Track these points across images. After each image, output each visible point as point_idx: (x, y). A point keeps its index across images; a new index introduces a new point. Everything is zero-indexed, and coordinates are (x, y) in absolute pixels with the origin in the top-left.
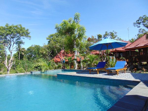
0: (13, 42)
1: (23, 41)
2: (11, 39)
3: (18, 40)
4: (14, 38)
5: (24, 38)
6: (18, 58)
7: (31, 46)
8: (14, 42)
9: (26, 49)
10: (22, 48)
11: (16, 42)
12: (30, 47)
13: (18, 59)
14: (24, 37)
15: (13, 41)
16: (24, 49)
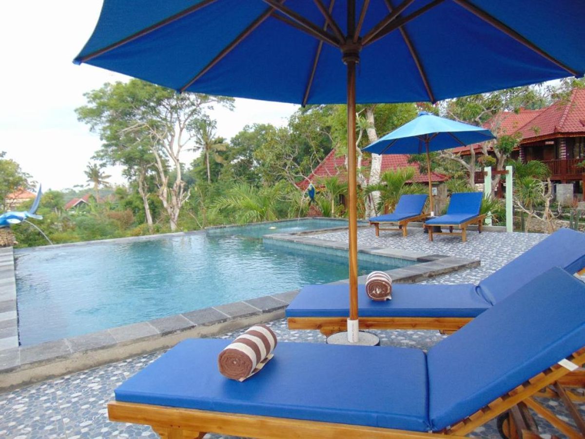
0: (180, 124)
1: (212, 119)
2: (171, 114)
3: (195, 116)
4: (181, 108)
5: (212, 108)
6: (206, 173)
7: (241, 130)
8: (182, 122)
9: (228, 141)
10: (216, 137)
11: (187, 123)
12: (240, 133)
13: (205, 177)
14: (210, 104)
15: (180, 121)
16: (220, 141)
